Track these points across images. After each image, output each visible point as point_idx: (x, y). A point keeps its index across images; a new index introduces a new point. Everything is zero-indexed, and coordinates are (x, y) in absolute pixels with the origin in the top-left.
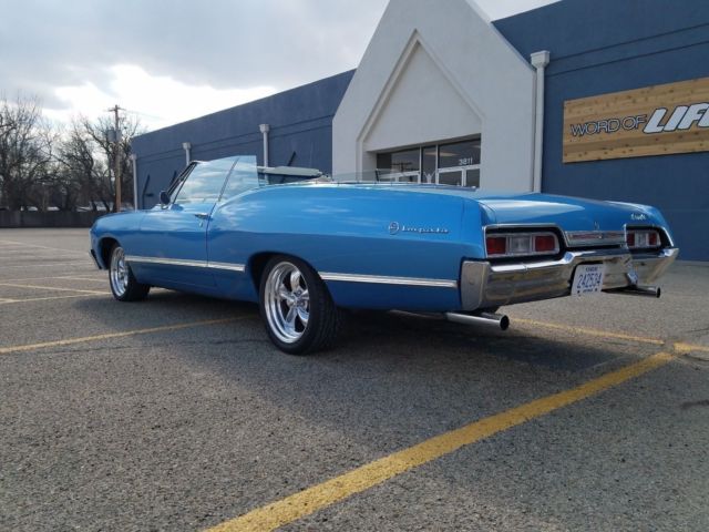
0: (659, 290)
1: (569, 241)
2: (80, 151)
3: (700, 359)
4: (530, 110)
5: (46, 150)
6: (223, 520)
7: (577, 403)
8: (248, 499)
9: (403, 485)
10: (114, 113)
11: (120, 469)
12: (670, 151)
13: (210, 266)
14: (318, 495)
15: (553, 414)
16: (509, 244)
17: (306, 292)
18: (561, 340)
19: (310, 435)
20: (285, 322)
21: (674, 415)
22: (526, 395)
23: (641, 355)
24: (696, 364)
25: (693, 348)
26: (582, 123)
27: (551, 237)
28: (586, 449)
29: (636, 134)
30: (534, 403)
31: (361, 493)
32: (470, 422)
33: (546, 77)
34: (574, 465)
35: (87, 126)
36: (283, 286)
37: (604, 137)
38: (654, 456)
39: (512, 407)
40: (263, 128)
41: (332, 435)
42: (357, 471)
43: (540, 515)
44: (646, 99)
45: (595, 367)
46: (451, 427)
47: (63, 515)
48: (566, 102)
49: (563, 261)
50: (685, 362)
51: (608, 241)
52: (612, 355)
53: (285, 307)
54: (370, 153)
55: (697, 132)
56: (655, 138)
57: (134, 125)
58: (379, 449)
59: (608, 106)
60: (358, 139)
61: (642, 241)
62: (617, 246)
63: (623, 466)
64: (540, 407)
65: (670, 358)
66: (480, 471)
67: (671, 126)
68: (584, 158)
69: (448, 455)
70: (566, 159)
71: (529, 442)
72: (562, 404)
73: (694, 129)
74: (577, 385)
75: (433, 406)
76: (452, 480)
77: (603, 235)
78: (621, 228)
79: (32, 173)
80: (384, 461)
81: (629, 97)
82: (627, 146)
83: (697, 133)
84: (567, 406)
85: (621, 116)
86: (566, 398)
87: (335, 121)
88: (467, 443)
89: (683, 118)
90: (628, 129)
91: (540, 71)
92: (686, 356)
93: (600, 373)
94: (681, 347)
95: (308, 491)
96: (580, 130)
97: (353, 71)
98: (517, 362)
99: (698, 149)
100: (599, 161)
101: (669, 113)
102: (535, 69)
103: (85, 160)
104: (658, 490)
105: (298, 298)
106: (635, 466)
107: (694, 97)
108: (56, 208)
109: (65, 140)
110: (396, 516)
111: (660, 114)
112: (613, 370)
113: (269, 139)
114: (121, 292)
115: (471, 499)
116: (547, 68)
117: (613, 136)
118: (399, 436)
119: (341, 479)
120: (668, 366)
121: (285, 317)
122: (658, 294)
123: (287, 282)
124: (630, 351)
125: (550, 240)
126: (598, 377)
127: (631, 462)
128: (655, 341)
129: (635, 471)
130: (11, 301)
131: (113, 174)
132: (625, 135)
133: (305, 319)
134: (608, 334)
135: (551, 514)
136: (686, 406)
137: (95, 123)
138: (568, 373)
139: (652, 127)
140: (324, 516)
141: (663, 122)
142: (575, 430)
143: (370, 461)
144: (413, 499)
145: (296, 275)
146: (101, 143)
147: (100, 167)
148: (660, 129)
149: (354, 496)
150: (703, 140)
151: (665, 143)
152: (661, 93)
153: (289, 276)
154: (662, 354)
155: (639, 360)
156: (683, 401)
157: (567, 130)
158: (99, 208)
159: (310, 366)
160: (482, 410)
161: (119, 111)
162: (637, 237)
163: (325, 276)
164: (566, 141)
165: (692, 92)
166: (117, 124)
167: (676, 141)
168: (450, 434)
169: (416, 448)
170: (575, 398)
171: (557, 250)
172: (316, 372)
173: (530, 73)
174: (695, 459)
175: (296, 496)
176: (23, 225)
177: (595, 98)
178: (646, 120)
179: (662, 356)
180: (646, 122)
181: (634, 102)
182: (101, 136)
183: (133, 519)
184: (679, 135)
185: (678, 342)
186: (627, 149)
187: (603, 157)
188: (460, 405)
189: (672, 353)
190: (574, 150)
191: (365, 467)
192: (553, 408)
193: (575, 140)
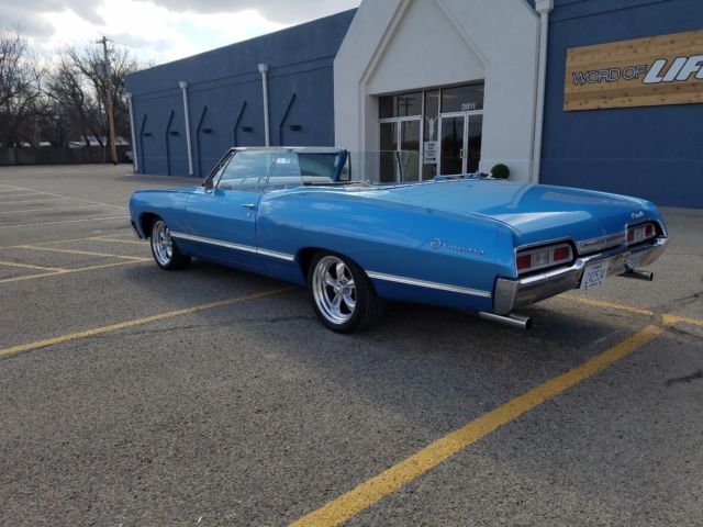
0: (652, 275)
1: (580, 250)
2: (69, 84)
3: (683, 332)
4: (533, 57)
5: (34, 83)
6: (340, 494)
7: (583, 382)
8: (352, 476)
9: (461, 460)
10: (102, 45)
11: (248, 452)
12: (666, 103)
13: (259, 252)
14: (401, 471)
15: (565, 393)
16: (533, 259)
17: (352, 282)
18: (565, 312)
19: (381, 419)
20: (331, 305)
21: (660, 392)
22: (541, 375)
23: (634, 327)
24: (680, 338)
25: (679, 319)
26: (584, 71)
27: (567, 248)
28: (593, 427)
29: (635, 84)
30: (549, 382)
31: (432, 469)
32: (501, 404)
33: (550, 23)
34: (584, 442)
35: (74, 58)
36: (328, 274)
37: (605, 86)
38: (644, 432)
39: (532, 387)
40: (262, 68)
41: (397, 417)
42: (424, 451)
43: (563, 485)
44: (647, 50)
45: (596, 343)
46: (488, 408)
47: (223, 492)
48: (569, 51)
49: (575, 267)
50: (671, 335)
51: (612, 243)
52: (609, 329)
53: (331, 292)
54: (373, 96)
55: (693, 83)
56: (654, 89)
57: (122, 56)
58: (437, 430)
59: (609, 54)
60: (360, 82)
61: (640, 235)
62: (619, 246)
63: (621, 441)
64: (554, 387)
65: (658, 332)
66: (515, 448)
67: (669, 77)
68: (585, 107)
69: (491, 434)
70: (568, 107)
71: (549, 421)
72: (571, 383)
73: (692, 80)
74: (583, 363)
75: (470, 388)
76: (496, 457)
77: (608, 240)
78: (623, 229)
79: (22, 109)
80: (442, 441)
81: (631, 47)
82: (626, 95)
83: (694, 85)
84: (576, 385)
85: (622, 66)
86: (574, 377)
87: (337, 62)
88: (502, 423)
89: (683, 69)
90: (629, 78)
91: (544, 17)
92: (672, 329)
93: (601, 350)
94: (669, 319)
95: (393, 468)
96: (581, 79)
97: (355, 11)
98: (531, 338)
99: (694, 100)
100: (599, 110)
101: (670, 63)
102: (540, 15)
103: (75, 94)
104: (646, 462)
105: (345, 285)
106: (630, 442)
107: (694, 49)
108: (47, 144)
109: (53, 73)
110: (461, 488)
111: (659, 64)
112: (611, 346)
113: (268, 79)
114: (165, 261)
115: (512, 473)
116: (551, 14)
117: (613, 86)
118: (449, 418)
119: (414, 457)
120: (657, 340)
121: (331, 301)
122: (651, 278)
123: (332, 271)
124: (623, 323)
125: (566, 250)
126: (599, 354)
127: (627, 437)
128: (646, 312)
129: (630, 445)
130: (62, 271)
131: (103, 106)
132: (624, 84)
133: (351, 305)
134: (606, 304)
135: (571, 484)
136: (670, 382)
137: (81, 54)
138: (574, 350)
139: (651, 77)
140: (410, 488)
141: (662, 72)
142: (583, 408)
143: (432, 441)
144: (471, 474)
145: (340, 266)
146: (89, 75)
147: (89, 100)
148: (659, 79)
149: (428, 472)
150: (698, 92)
151: (663, 93)
152: (660, 43)
153: (334, 266)
154: (652, 327)
155: (633, 334)
156: (668, 377)
157: (569, 77)
158: (92, 144)
159: (359, 346)
160: (509, 392)
161: (107, 43)
162: (635, 232)
163: (371, 275)
164: (567, 90)
165: (692, 43)
166: (106, 58)
167: (674, 93)
168: (487, 416)
169: (464, 429)
170: (581, 378)
171: (571, 258)
172: (366, 353)
173: (534, 19)
174: (675, 434)
175: (385, 472)
176: (18, 163)
177: (597, 46)
178: (645, 70)
179: (651, 330)
180: (646, 72)
181: (635, 52)
182: (89, 68)
183: (276, 494)
184: (677, 86)
185: (666, 313)
186: (626, 99)
187: (603, 106)
188: (491, 386)
189: (660, 325)
190: (577, 98)
191: (430, 447)
192: (564, 388)
193: (576, 89)
